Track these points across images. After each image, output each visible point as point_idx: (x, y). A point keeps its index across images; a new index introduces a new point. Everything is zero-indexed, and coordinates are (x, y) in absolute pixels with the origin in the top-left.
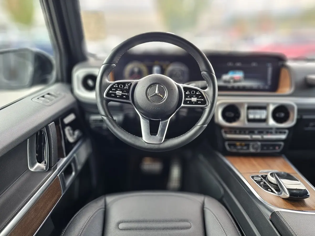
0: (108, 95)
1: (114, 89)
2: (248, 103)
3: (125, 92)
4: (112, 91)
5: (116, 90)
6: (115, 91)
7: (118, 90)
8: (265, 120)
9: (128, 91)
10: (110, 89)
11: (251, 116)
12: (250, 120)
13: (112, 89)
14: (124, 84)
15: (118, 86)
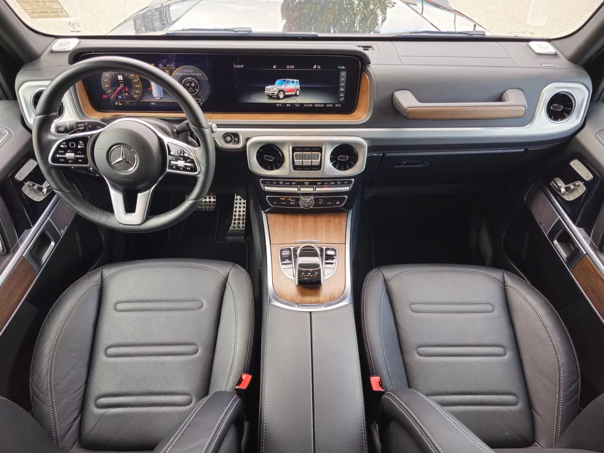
0: (54, 159)
1: (62, 151)
2: (293, 142)
3: (79, 154)
4: (59, 154)
5: (66, 152)
6: (64, 154)
7: (68, 151)
8: (318, 167)
9: (84, 151)
10: (56, 152)
11: (298, 162)
12: (297, 167)
13: (59, 151)
14: (76, 140)
15: (67, 144)
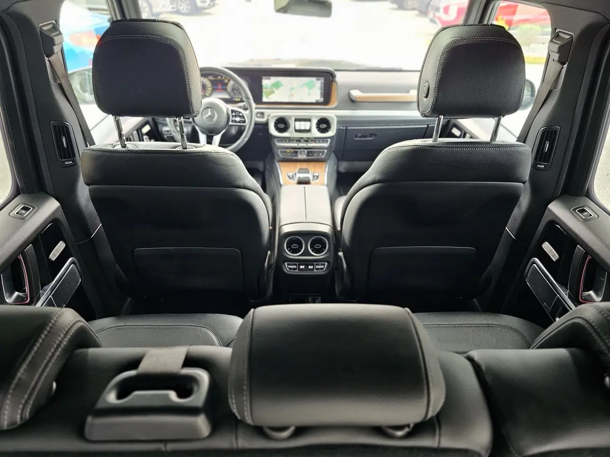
2: (295, 116)
8: (309, 131)
11: (297, 128)
12: (296, 131)
